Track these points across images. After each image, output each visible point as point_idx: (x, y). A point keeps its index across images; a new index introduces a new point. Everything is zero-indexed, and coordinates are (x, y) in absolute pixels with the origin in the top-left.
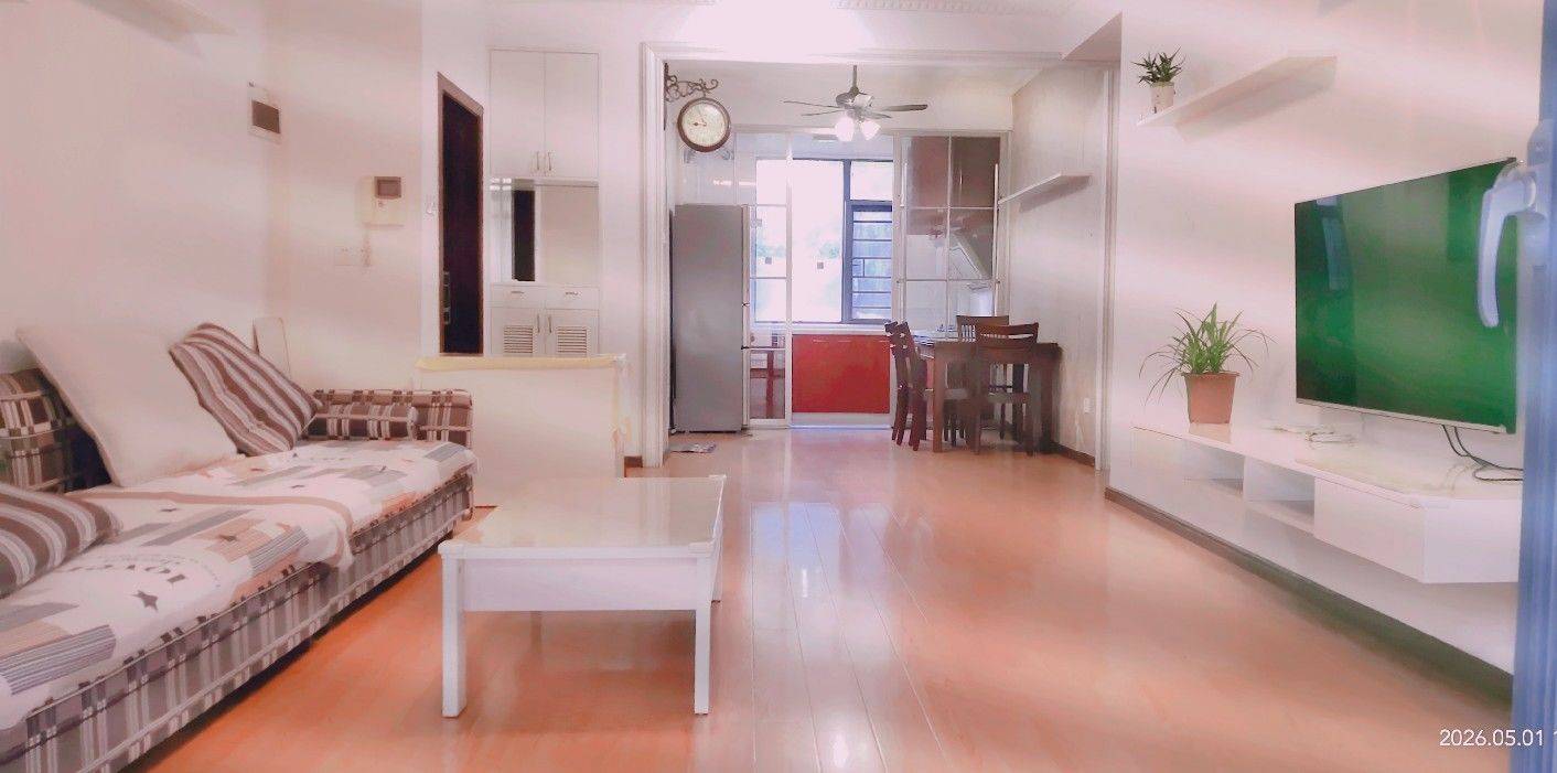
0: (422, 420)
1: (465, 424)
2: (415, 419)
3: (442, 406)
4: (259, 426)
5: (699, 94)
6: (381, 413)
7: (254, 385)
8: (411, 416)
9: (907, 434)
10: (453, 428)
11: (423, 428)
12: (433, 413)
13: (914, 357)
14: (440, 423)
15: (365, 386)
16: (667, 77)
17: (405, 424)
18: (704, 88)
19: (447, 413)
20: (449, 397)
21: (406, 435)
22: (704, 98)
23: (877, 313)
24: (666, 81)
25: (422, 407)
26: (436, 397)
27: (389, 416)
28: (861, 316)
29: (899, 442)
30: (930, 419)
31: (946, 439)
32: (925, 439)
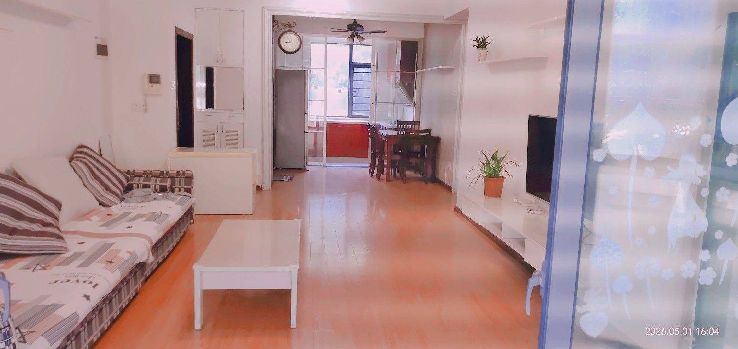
0: (173, 183)
1: (191, 185)
2: (170, 184)
3: (181, 178)
4: (107, 193)
5: (288, 29)
6: (156, 182)
7: (103, 173)
8: (168, 183)
9: (376, 170)
10: (186, 187)
11: (173, 187)
12: (177, 181)
14: (180, 185)
15: (148, 168)
16: (274, 21)
17: (166, 186)
18: (290, 26)
19: (183, 180)
20: (184, 173)
21: (167, 190)
22: (290, 31)
23: (364, 113)
24: (273, 23)
25: (173, 178)
26: (178, 173)
27: (159, 183)
28: (357, 114)
30: (385, 163)
31: (392, 174)
32: (383, 174)
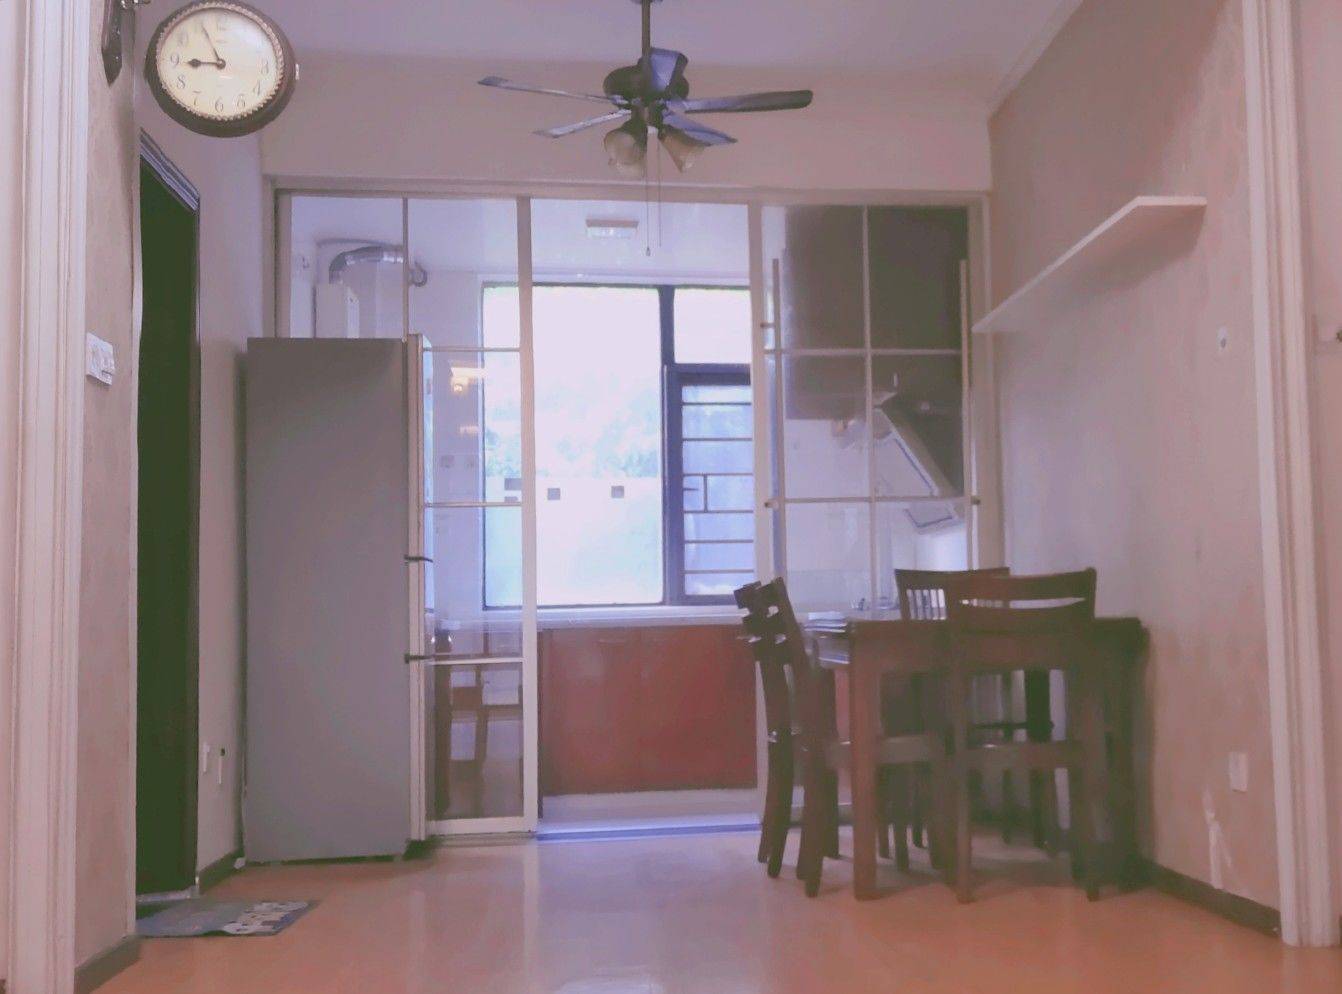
9: (793, 841)
13: (801, 664)
28: (701, 588)
29: (774, 870)
30: (844, 801)
31: (885, 854)
32: (835, 855)
